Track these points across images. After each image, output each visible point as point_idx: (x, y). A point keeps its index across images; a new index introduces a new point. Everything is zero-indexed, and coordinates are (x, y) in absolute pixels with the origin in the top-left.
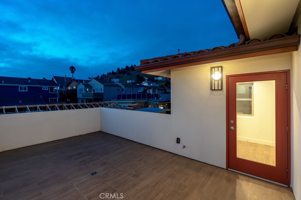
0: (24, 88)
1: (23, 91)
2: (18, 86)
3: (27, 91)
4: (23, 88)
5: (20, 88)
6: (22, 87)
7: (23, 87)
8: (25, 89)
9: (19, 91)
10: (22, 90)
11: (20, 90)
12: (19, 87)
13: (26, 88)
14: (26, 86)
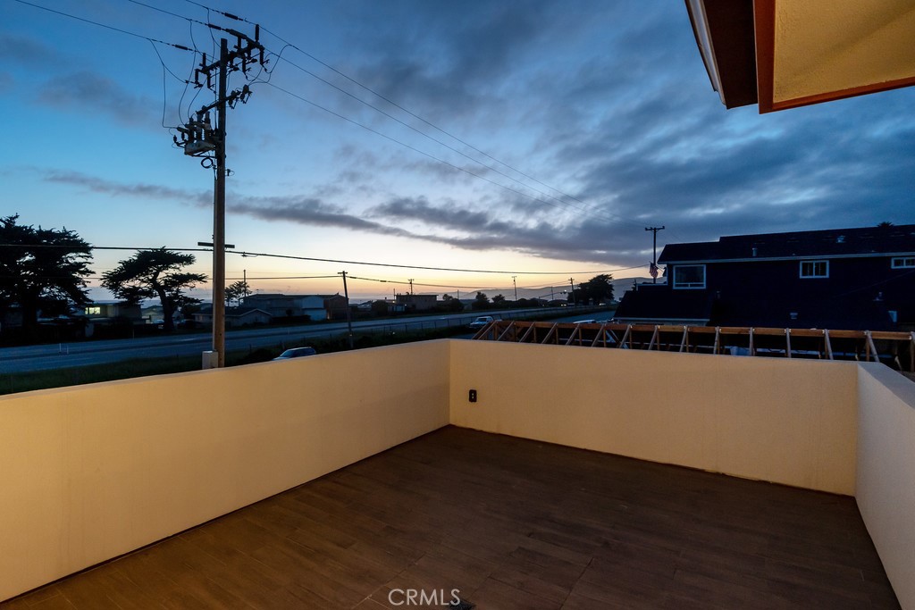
0: (817, 264)
1: (814, 277)
2: (798, 261)
3: (827, 276)
4: (814, 268)
5: (805, 266)
6: (812, 265)
7: (814, 262)
8: (821, 268)
9: (801, 277)
10: (811, 274)
11: (804, 274)
12: (801, 263)
13: (823, 265)
14: (826, 258)
